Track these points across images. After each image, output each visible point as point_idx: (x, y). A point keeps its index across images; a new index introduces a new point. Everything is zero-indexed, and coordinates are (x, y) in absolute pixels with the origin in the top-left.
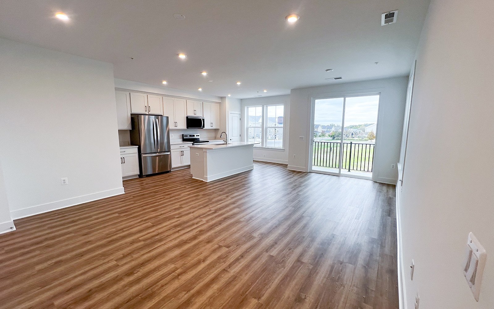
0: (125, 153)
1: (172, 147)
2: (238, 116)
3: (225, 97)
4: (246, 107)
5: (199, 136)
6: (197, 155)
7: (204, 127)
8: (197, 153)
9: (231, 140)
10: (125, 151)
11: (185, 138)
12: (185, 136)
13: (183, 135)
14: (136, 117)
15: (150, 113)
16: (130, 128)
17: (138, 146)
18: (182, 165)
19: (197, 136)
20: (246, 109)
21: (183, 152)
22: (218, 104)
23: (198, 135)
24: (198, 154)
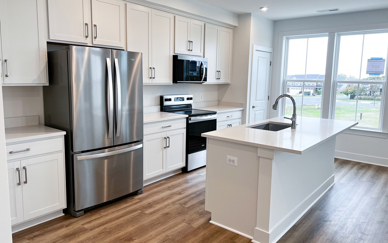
0: (28, 154)
1: (146, 130)
2: (268, 56)
3: (248, 15)
4: (284, 37)
5: (191, 99)
6: (233, 161)
7: (205, 79)
8: (229, 157)
9: (253, 107)
10: (28, 150)
11: (166, 103)
12: (167, 100)
13: (162, 98)
14: (61, 51)
15: (96, 42)
16: (45, 81)
17: (65, 133)
18: (165, 172)
19: (188, 99)
20: (284, 41)
21: (168, 139)
22: (231, 31)
23: (190, 96)
24: (235, 159)
